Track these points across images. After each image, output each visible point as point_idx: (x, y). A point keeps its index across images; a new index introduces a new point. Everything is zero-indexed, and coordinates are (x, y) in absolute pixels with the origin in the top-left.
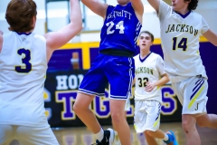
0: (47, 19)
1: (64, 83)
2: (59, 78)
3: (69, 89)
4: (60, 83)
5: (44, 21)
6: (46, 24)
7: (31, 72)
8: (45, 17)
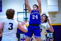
0: (18, 18)
1: (22, 36)
2: (21, 34)
3: (24, 38)
4: (21, 36)
5: (17, 18)
6: (17, 19)
7: (13, 30)
8: (17, 17)
